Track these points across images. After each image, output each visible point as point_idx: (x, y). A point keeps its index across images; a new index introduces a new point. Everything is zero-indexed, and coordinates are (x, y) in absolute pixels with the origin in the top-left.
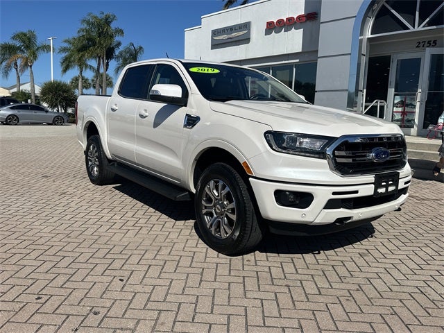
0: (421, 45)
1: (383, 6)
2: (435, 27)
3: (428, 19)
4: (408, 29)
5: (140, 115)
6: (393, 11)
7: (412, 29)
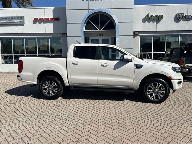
0: (99, 35)
1: (88, 20)
2: (105, 30)
3: (103, 27)
4: (97, 29)
5: (101, 65)
6: (92, 23)
7: (99, 30)
